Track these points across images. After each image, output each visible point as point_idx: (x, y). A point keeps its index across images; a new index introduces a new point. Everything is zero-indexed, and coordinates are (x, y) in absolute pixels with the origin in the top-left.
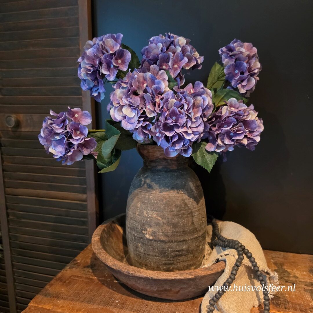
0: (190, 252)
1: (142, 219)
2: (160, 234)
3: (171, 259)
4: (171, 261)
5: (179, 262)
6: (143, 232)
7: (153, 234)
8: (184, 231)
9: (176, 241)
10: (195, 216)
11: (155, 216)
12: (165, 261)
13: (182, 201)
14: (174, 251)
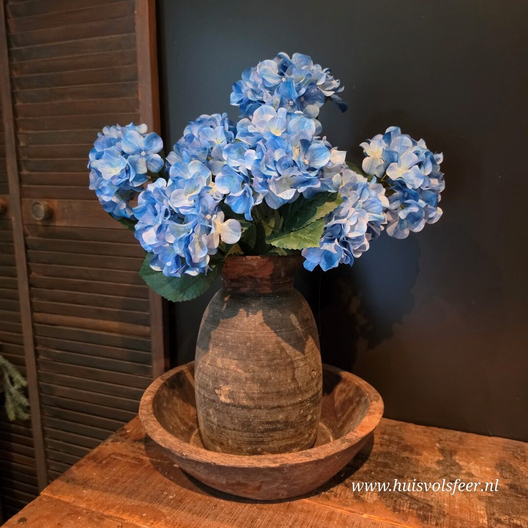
0: (289, 425)
1: (215, 370)
2: (241, 395)
3: (259, 435)
4: (258, 438)
5: (272, 441)
6: (217, 391)
7: (231, 395)
8: (278, 392)
9: (266, 407)
10: (298, 367)
11: (233, 366)
12: (249, 439)
13: (277, 345)
14: (264, 423)
